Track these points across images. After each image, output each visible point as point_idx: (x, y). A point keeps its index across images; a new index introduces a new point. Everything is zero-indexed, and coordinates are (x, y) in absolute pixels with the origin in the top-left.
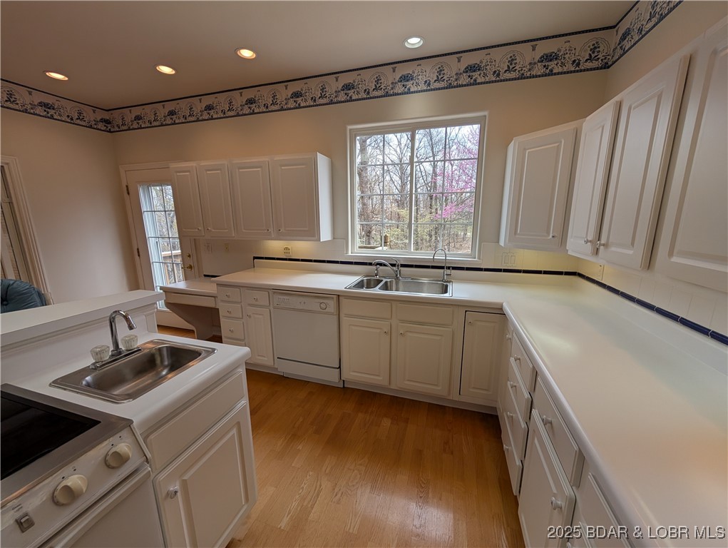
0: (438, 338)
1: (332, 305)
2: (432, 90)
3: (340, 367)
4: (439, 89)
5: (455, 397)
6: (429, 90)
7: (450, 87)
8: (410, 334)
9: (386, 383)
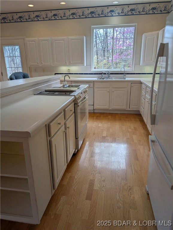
0: (123, 92)
1: (92, 85)
2: (120, 16)
3: (93, 105)
4: (122, 16)
5: (128, 109)
6: (119, 16)
7: (126, 15)
8: (115, 92)
9: (108, 108)
